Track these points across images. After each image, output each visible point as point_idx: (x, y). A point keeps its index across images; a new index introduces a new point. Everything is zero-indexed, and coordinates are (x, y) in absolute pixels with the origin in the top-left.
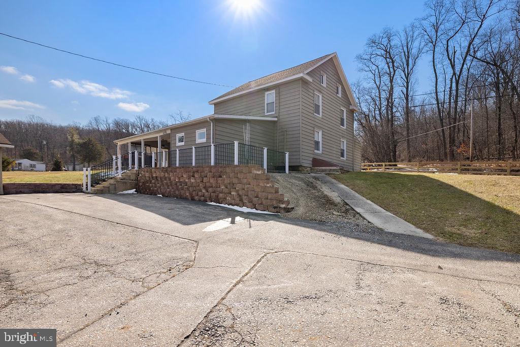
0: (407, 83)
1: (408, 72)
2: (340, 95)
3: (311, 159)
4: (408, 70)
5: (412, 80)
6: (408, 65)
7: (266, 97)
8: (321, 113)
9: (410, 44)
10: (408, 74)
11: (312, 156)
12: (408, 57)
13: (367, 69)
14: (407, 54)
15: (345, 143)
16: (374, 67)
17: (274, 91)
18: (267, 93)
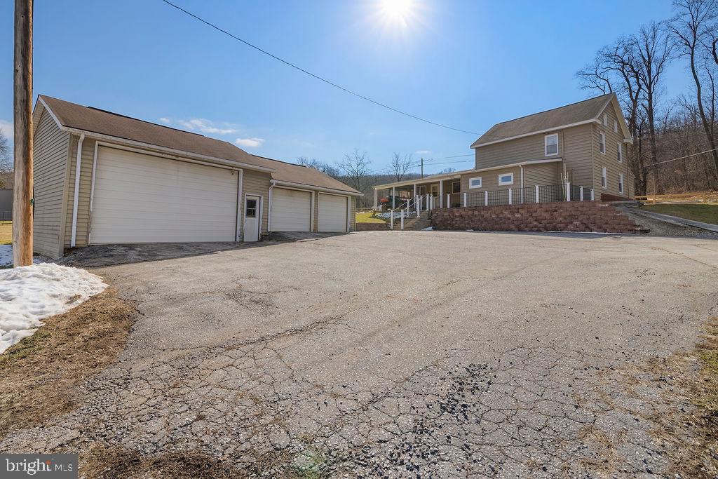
0: (650, 94)
1: (650, 80)
2: (616, 131)
3: (600, 195)
4: (650, 78)
5: (656, 89)
6: (649, 72)
7: (546, 141)
8: (605, 151)
9: (650, 47)
10: (651, 83)
11: (601, 191)
12: (650, 62)
13: (594, 85)
14: (647, 59)
15: (622, 176)
16: (603, 82)
17: (557, 134)
18: (546, 137)
